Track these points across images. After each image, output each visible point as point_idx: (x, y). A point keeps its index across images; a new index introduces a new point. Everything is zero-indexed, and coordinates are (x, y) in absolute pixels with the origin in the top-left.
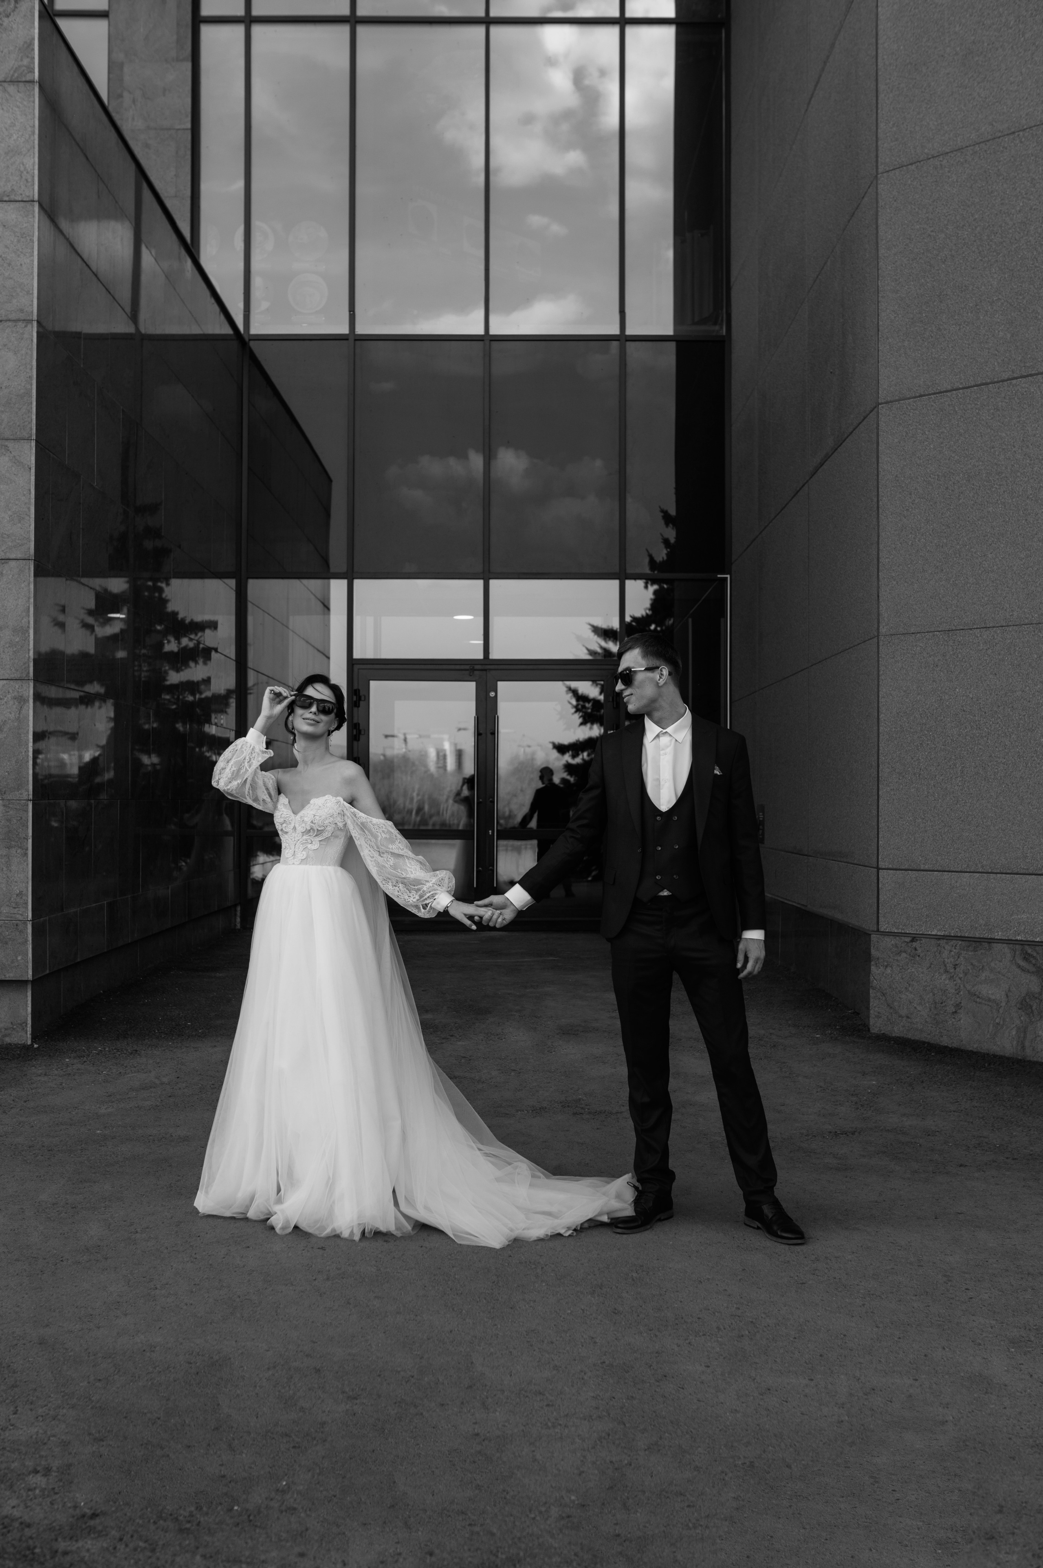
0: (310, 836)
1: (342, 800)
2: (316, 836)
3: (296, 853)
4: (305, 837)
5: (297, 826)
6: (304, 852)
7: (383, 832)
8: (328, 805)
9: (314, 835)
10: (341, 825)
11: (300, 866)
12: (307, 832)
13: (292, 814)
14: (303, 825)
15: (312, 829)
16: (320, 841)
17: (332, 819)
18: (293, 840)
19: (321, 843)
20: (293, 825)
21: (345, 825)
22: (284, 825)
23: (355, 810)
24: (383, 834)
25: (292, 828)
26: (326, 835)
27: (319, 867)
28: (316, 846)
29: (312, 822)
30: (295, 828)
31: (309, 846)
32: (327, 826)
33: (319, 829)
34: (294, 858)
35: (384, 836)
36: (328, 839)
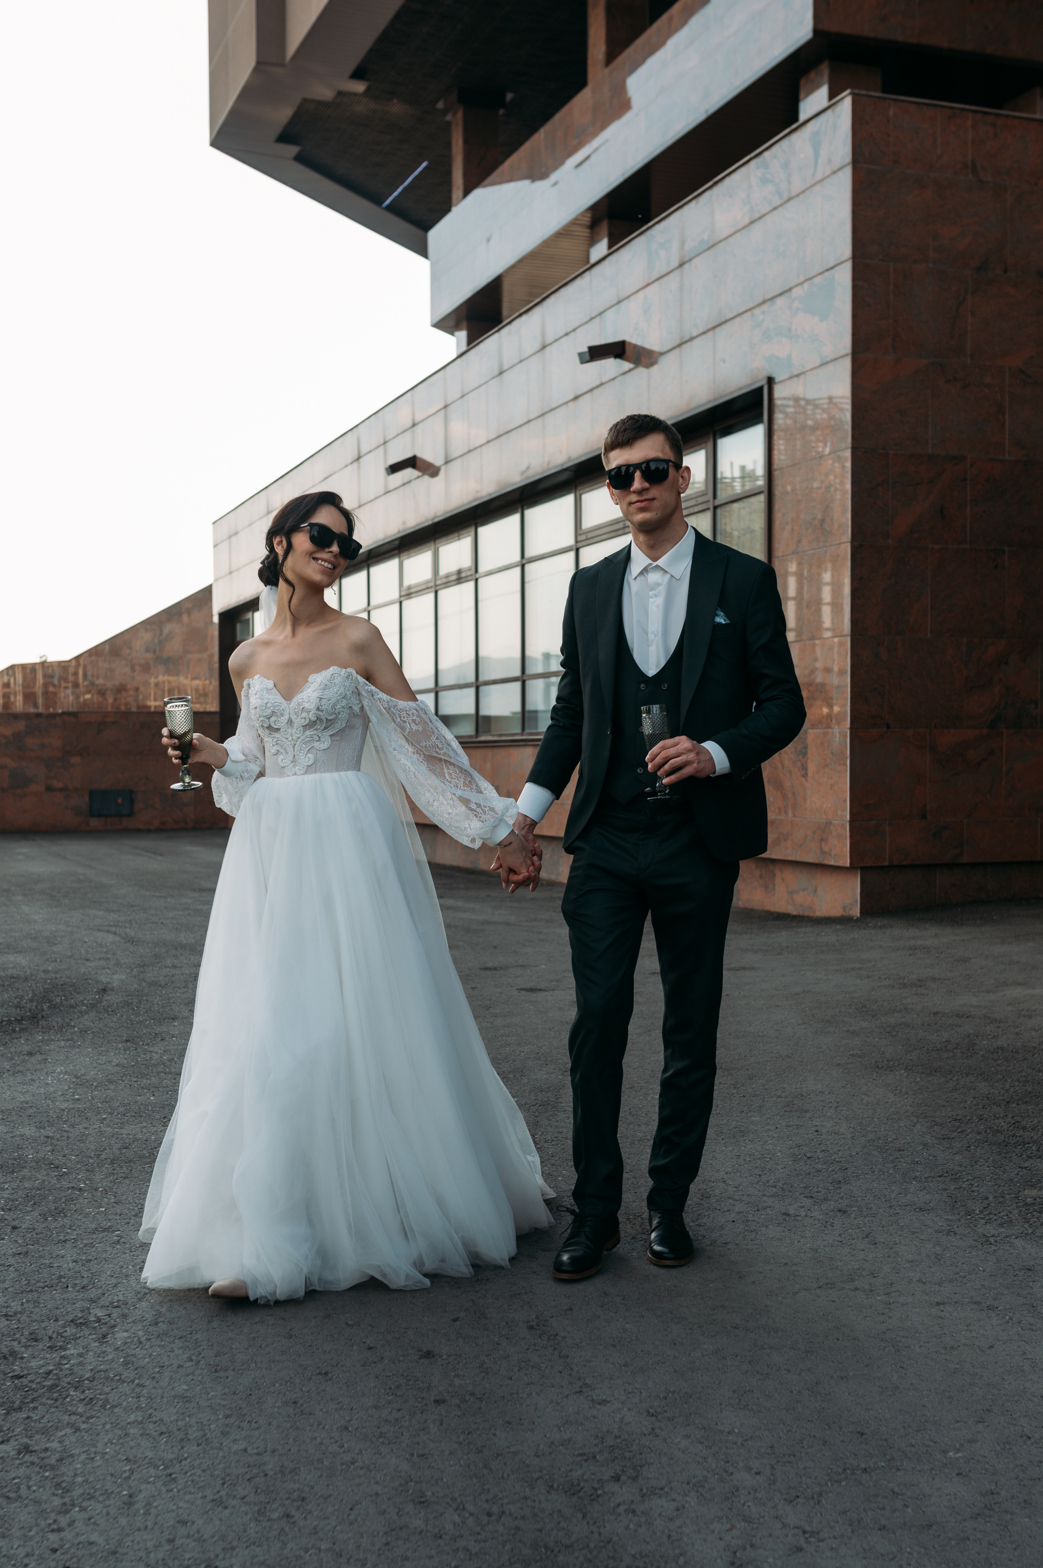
0: (316, 729)
1: (354, 672)
2: (325, 728)
3: (297, 757)
4: (308, 733)
5: (293, 717)
6: (310, 755)
7: (414, 721)
8: (336, 681)
9: (322, 728)
10: (356, 708)
11: (306, 776)
12: (311, 725)
13: (283, 701)
14: (304, 715)
15: (318, 718)
16: (331, 736)
17: (344, 701)
18: (290, 739)
19: (333, 738)
20: (286, 717)
21: (362, 708)
22: (273, 719)
23: (373, 688)
24: (413, 725)
25: (286, 721)
26: (338, 726)
27: (336, 775)
28: (326, 743)
29: (318, 709)
30: (290, 722)
31: (316, 744)
32: (339, 713)
33: (330, 718)
34: (294, 766)
35: (414, 727)
36: (342, 730)
